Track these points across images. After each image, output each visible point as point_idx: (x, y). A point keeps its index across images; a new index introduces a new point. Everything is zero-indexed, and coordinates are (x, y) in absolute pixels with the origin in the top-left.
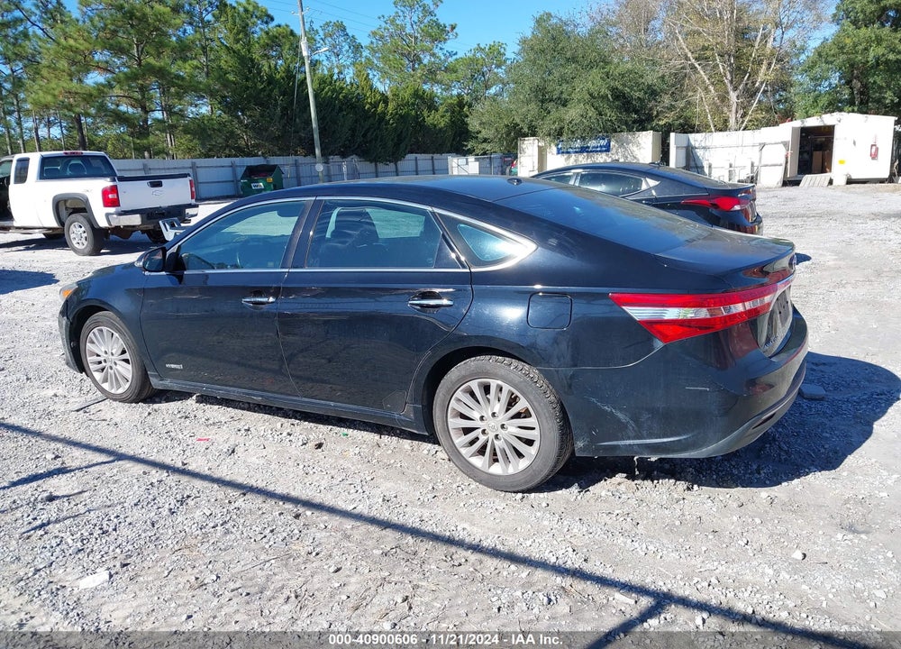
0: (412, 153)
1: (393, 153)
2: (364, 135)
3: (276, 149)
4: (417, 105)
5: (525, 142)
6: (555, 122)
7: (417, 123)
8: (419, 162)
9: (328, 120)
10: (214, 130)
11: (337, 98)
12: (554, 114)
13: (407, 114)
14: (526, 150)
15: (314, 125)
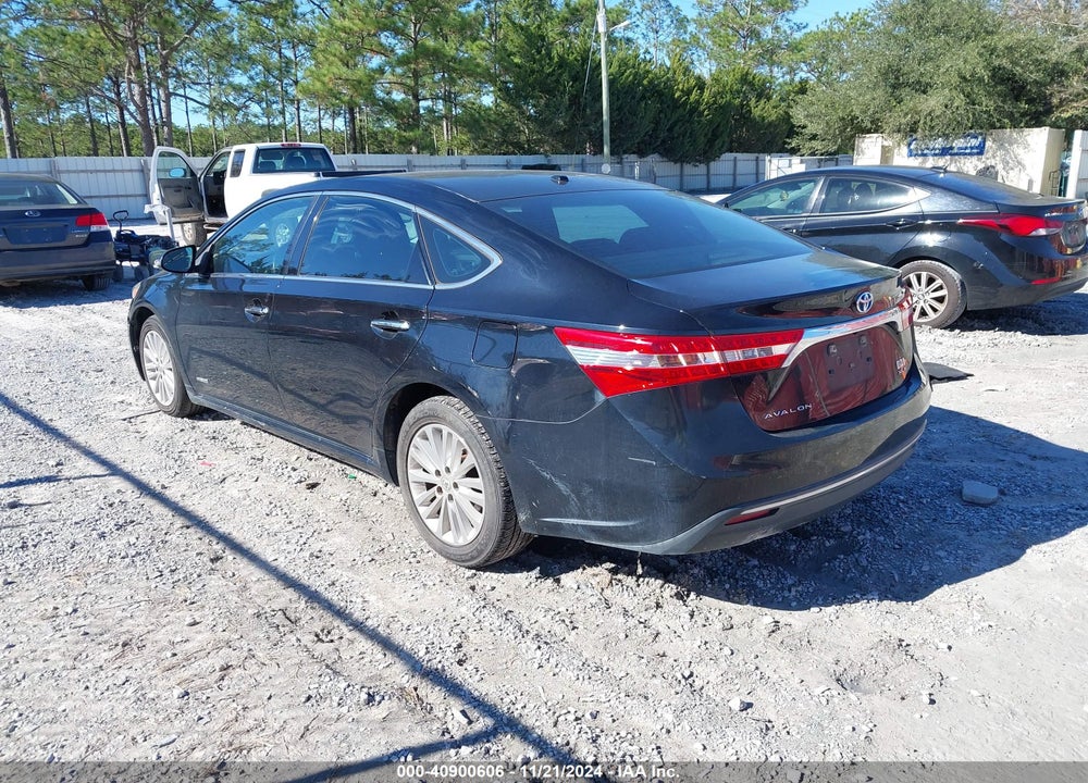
0: (732, 152)
1: (705, 153)
2: (670, 130)
3: (560, 146)
4: (744, 93)
5: (866, 140)
6: (907, 114)
7: (742, 116)
8: (738, 164)
9: (625, 110)
10: (490, 121)
11: (640, 84)
12: (909, 104)
13: (729, 104)
14: (866, 151)
15: (605, 117)
